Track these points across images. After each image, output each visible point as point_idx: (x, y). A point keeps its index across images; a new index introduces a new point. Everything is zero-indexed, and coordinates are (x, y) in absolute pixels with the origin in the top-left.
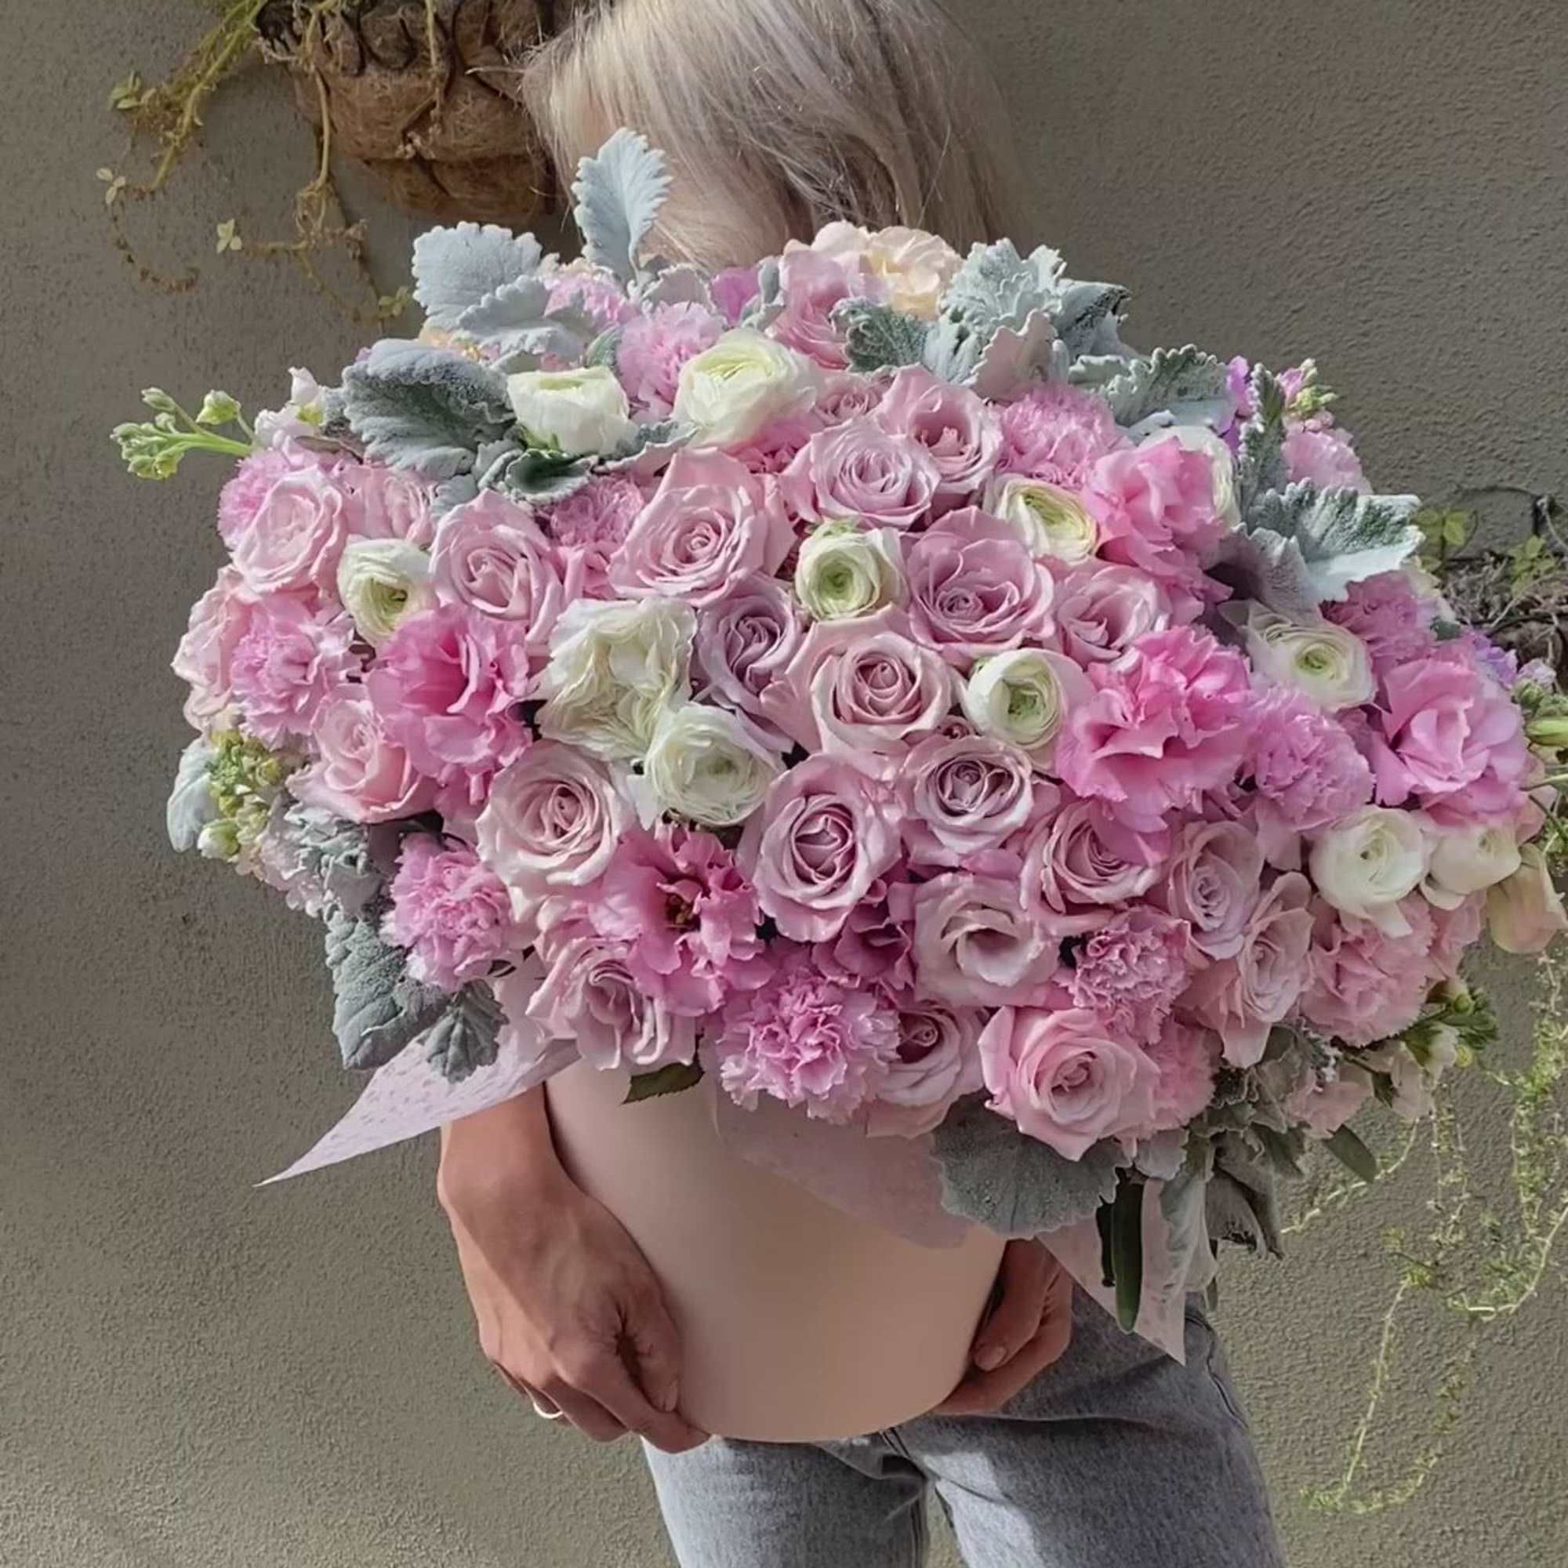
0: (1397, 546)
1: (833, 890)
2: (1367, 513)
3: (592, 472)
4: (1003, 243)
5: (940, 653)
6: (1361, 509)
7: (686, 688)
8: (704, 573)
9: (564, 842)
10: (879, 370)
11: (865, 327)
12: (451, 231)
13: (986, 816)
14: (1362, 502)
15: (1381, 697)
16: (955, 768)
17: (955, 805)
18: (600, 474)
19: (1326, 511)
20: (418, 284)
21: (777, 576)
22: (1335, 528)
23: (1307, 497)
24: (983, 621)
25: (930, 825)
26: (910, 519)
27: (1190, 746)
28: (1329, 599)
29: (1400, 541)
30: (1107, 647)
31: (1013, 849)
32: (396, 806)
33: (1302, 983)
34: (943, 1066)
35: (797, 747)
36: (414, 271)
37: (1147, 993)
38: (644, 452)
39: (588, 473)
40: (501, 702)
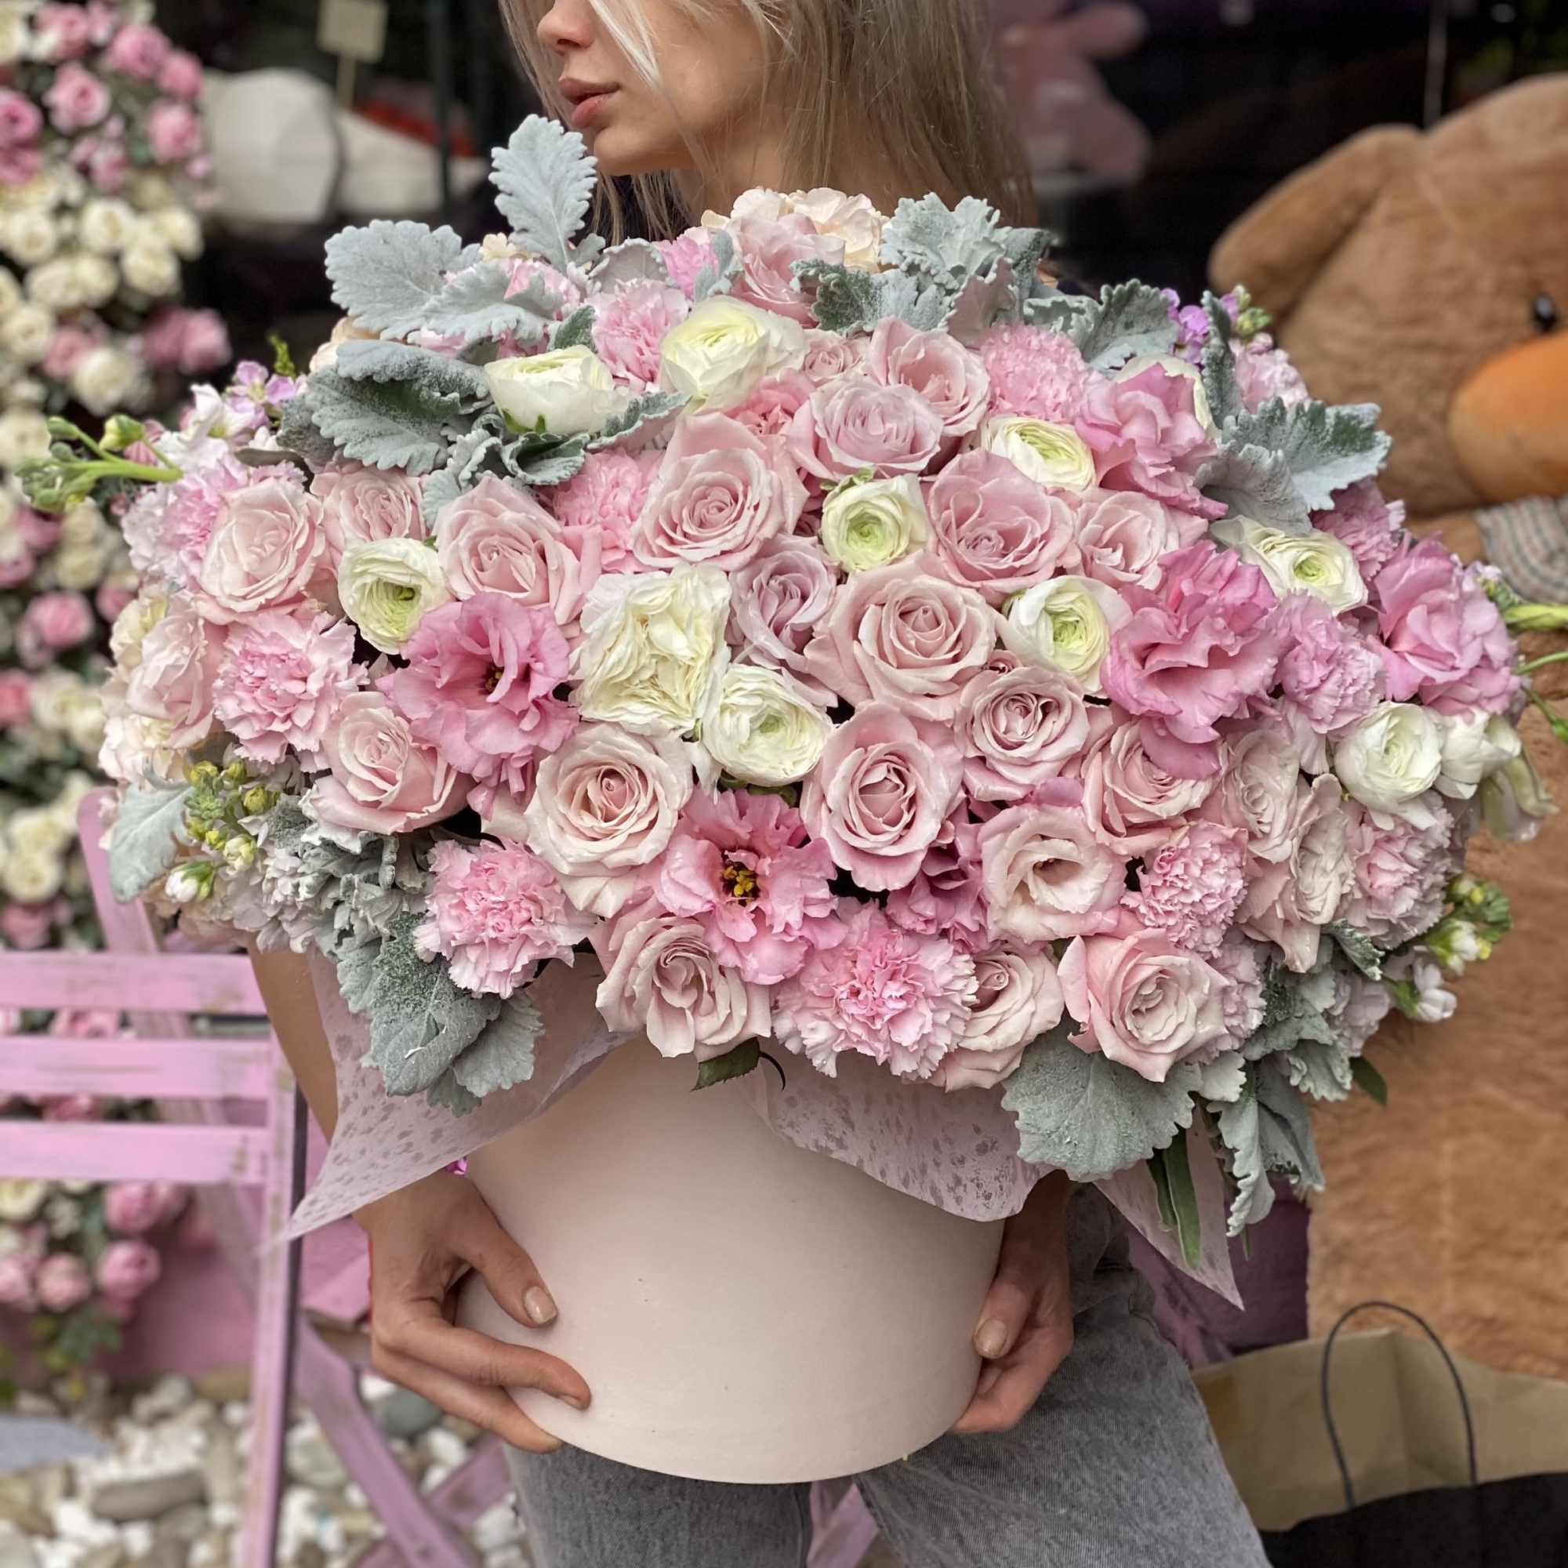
0: (1370, 453)
1: (901, 837)
2: (1337, 424)
3: (585, 449)
4: (932, 197)
5: (978, 590)
6: (1330, 421)
7: (725, 651)
8: (729, 536)
9: (618, 824)
10: (854, 325)
11: (835, 285)
12: (364, 229)
13: (1044, 746)
14: (1331, 412)
15: (1374, 600)
16: (1005, 702)
17: (1012, 738)
18: (594, 451)
19: (1299, 425)
20: (335, 287)
21: (795, 533)
22: (1307, 442)
23: (1278, 413)
24: (1011, 556)
25: (990, 761)
26: (923, 465)
27: (1231, 654)
28: (1316, 508)
29: (1371, 447)
30: (1126, 570)
31: (1070, 775)
32: (433, 809)
33: (1343, 883)
34: (1016, 1007)
35: (841, 700)
36: (329, 274)
37: (1211, 905)
38: (639, 424)
39: (582, 452)
40: (541, 686)
